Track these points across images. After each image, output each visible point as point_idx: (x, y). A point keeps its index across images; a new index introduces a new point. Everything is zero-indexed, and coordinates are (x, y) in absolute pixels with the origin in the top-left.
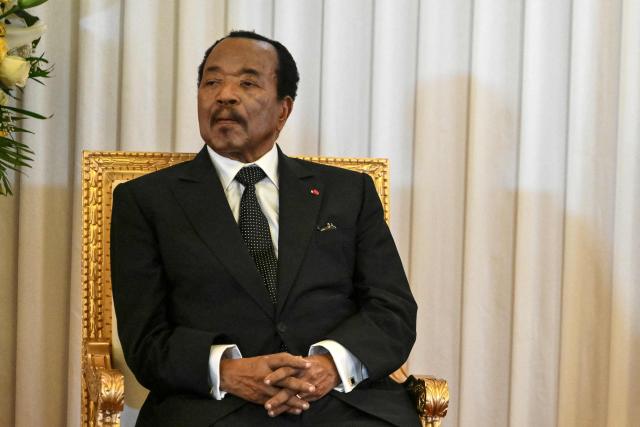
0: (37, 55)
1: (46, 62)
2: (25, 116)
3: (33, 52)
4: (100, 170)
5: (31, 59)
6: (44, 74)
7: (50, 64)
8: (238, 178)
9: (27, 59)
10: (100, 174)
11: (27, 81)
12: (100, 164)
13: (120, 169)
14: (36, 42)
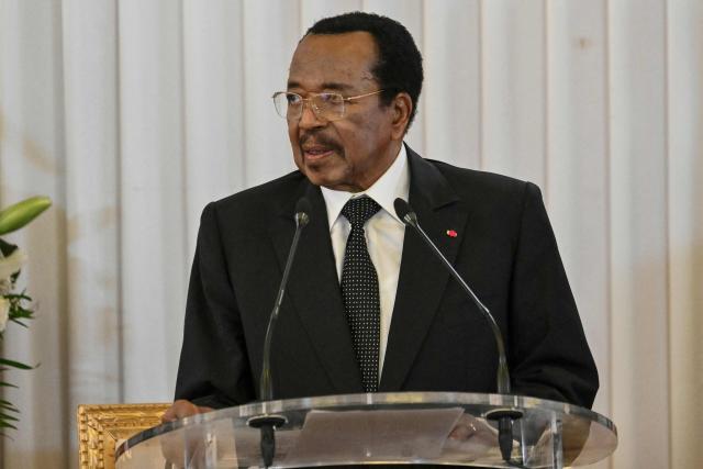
0: (18, 291)
1: (29, 299)
2: (6, 366)
3: (13, 288)
4: (101, 429)
5: (10, 297)
6: (26, 314)
7: (34, 302)
8: (345, 212)
9: (5, 297)
10: (100, 433)
11: (6, 323)
12: (100, 421)
13: (125, 425)
14: (15, 276)
